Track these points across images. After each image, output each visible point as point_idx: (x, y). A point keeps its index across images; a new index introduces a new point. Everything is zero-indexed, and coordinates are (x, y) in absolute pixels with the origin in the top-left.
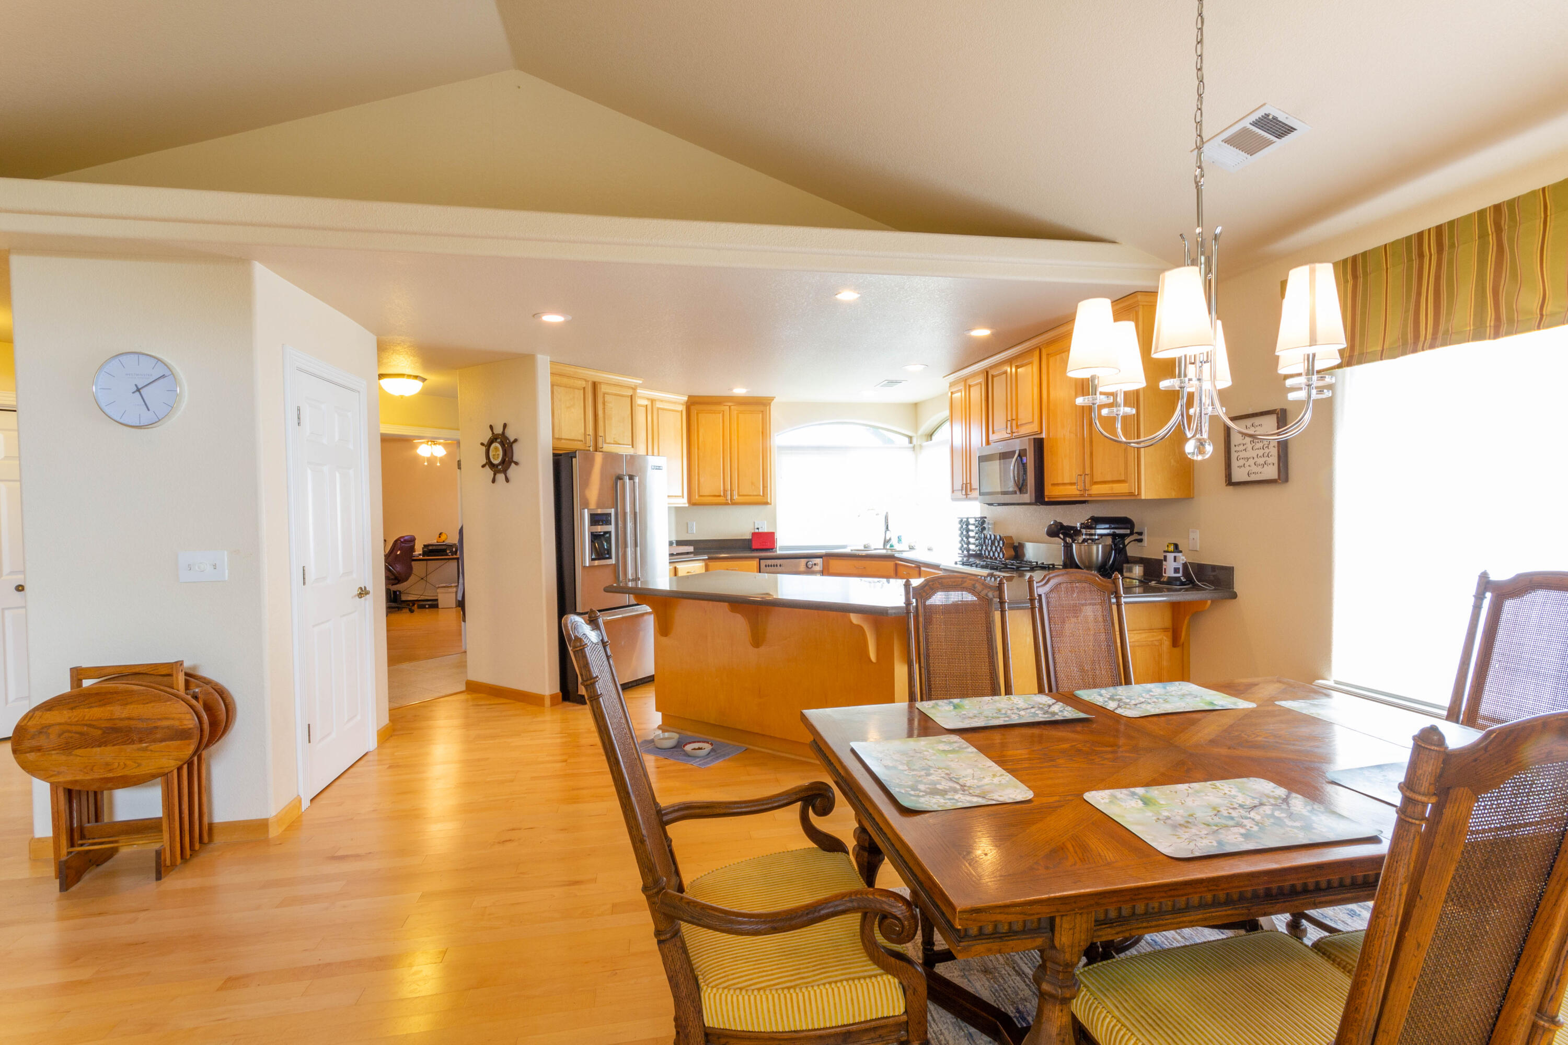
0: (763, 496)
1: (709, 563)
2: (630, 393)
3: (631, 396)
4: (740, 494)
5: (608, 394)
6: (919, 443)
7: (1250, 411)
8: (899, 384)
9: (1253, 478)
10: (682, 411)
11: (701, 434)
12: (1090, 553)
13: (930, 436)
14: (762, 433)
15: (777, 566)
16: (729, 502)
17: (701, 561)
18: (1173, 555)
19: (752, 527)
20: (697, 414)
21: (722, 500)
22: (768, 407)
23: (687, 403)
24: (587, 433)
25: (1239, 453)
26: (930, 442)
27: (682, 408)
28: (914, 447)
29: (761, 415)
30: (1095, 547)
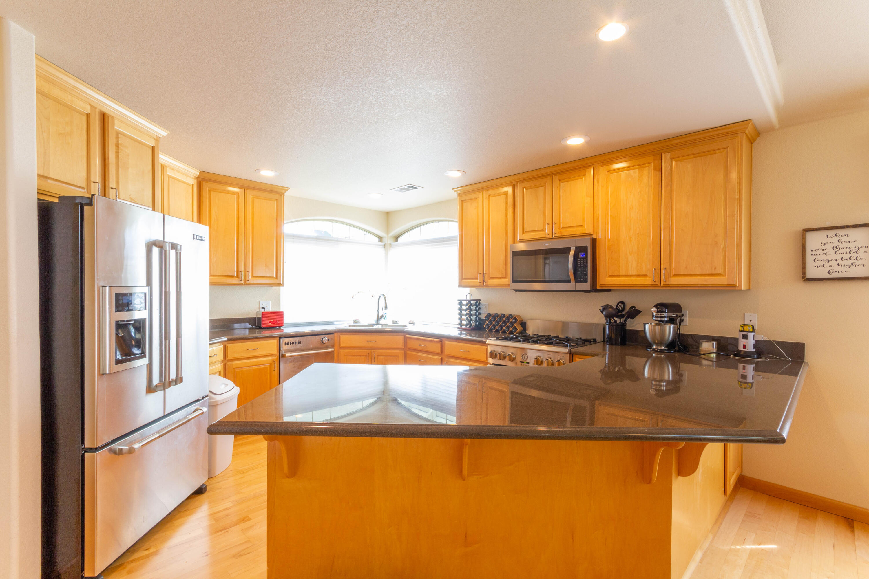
0: (276, 278)
1: (227, 345)
2: (152, 143)
3: (153, 148)
4: (254, 275)
5: (124, 135)
6: (389, 242)
7: (828, 225)
8: (414, 190)
9: (834, 275)
10: (193, 185)
11: (213, 212)
12: (663, 332)
13: (396, 238)
14: (277, 219)
15: (295, 343)
16: (243, 282)
17: (219, 344)
18: (753, 334)
19: (258, 306)
20: (210, 191)
21: (236, 281)
22: (282, 196)
23: (197, 178)
24: (92, 179)
25: (816, 257)
26: (396, 243)
27: (193, 182)
28: (384, 245)
29: (275, 202)
30: (667, 328)
